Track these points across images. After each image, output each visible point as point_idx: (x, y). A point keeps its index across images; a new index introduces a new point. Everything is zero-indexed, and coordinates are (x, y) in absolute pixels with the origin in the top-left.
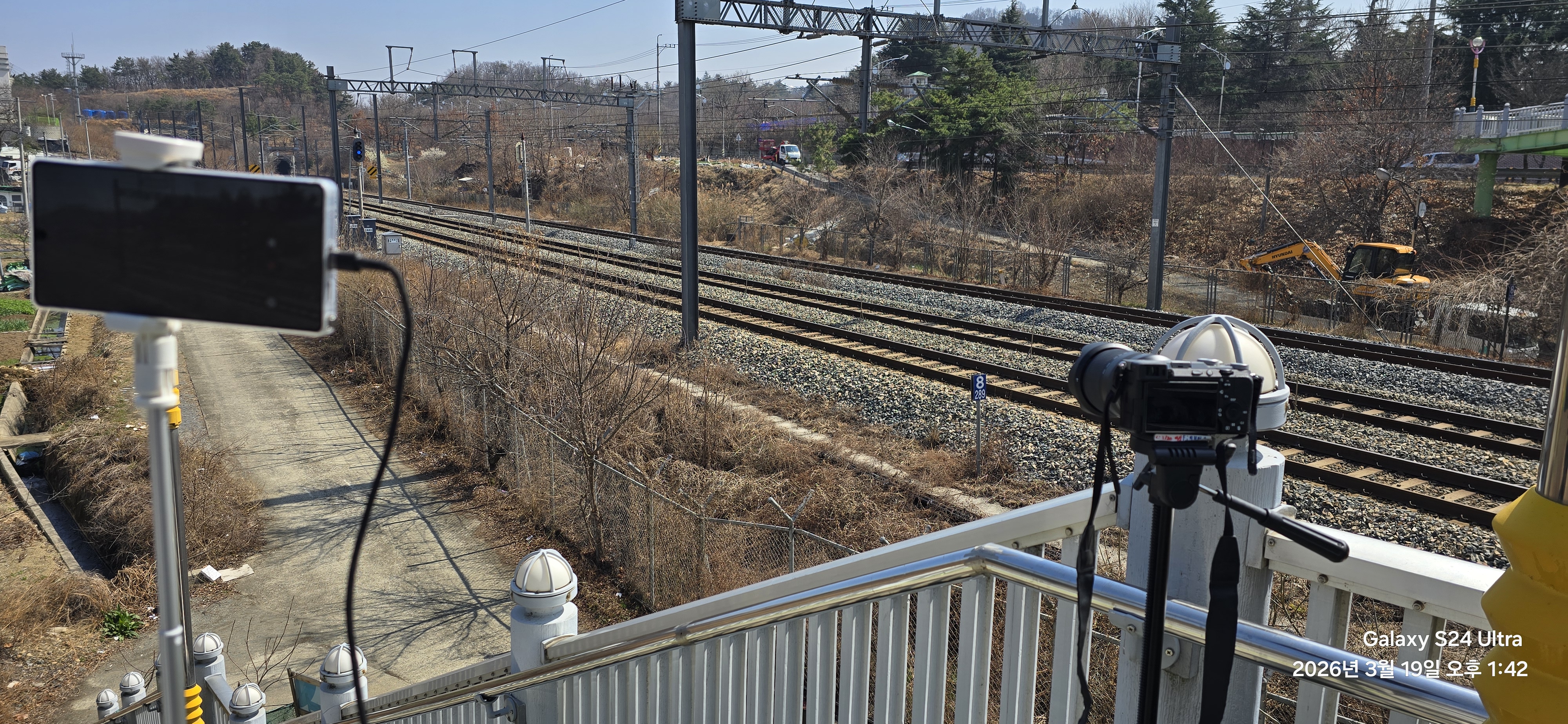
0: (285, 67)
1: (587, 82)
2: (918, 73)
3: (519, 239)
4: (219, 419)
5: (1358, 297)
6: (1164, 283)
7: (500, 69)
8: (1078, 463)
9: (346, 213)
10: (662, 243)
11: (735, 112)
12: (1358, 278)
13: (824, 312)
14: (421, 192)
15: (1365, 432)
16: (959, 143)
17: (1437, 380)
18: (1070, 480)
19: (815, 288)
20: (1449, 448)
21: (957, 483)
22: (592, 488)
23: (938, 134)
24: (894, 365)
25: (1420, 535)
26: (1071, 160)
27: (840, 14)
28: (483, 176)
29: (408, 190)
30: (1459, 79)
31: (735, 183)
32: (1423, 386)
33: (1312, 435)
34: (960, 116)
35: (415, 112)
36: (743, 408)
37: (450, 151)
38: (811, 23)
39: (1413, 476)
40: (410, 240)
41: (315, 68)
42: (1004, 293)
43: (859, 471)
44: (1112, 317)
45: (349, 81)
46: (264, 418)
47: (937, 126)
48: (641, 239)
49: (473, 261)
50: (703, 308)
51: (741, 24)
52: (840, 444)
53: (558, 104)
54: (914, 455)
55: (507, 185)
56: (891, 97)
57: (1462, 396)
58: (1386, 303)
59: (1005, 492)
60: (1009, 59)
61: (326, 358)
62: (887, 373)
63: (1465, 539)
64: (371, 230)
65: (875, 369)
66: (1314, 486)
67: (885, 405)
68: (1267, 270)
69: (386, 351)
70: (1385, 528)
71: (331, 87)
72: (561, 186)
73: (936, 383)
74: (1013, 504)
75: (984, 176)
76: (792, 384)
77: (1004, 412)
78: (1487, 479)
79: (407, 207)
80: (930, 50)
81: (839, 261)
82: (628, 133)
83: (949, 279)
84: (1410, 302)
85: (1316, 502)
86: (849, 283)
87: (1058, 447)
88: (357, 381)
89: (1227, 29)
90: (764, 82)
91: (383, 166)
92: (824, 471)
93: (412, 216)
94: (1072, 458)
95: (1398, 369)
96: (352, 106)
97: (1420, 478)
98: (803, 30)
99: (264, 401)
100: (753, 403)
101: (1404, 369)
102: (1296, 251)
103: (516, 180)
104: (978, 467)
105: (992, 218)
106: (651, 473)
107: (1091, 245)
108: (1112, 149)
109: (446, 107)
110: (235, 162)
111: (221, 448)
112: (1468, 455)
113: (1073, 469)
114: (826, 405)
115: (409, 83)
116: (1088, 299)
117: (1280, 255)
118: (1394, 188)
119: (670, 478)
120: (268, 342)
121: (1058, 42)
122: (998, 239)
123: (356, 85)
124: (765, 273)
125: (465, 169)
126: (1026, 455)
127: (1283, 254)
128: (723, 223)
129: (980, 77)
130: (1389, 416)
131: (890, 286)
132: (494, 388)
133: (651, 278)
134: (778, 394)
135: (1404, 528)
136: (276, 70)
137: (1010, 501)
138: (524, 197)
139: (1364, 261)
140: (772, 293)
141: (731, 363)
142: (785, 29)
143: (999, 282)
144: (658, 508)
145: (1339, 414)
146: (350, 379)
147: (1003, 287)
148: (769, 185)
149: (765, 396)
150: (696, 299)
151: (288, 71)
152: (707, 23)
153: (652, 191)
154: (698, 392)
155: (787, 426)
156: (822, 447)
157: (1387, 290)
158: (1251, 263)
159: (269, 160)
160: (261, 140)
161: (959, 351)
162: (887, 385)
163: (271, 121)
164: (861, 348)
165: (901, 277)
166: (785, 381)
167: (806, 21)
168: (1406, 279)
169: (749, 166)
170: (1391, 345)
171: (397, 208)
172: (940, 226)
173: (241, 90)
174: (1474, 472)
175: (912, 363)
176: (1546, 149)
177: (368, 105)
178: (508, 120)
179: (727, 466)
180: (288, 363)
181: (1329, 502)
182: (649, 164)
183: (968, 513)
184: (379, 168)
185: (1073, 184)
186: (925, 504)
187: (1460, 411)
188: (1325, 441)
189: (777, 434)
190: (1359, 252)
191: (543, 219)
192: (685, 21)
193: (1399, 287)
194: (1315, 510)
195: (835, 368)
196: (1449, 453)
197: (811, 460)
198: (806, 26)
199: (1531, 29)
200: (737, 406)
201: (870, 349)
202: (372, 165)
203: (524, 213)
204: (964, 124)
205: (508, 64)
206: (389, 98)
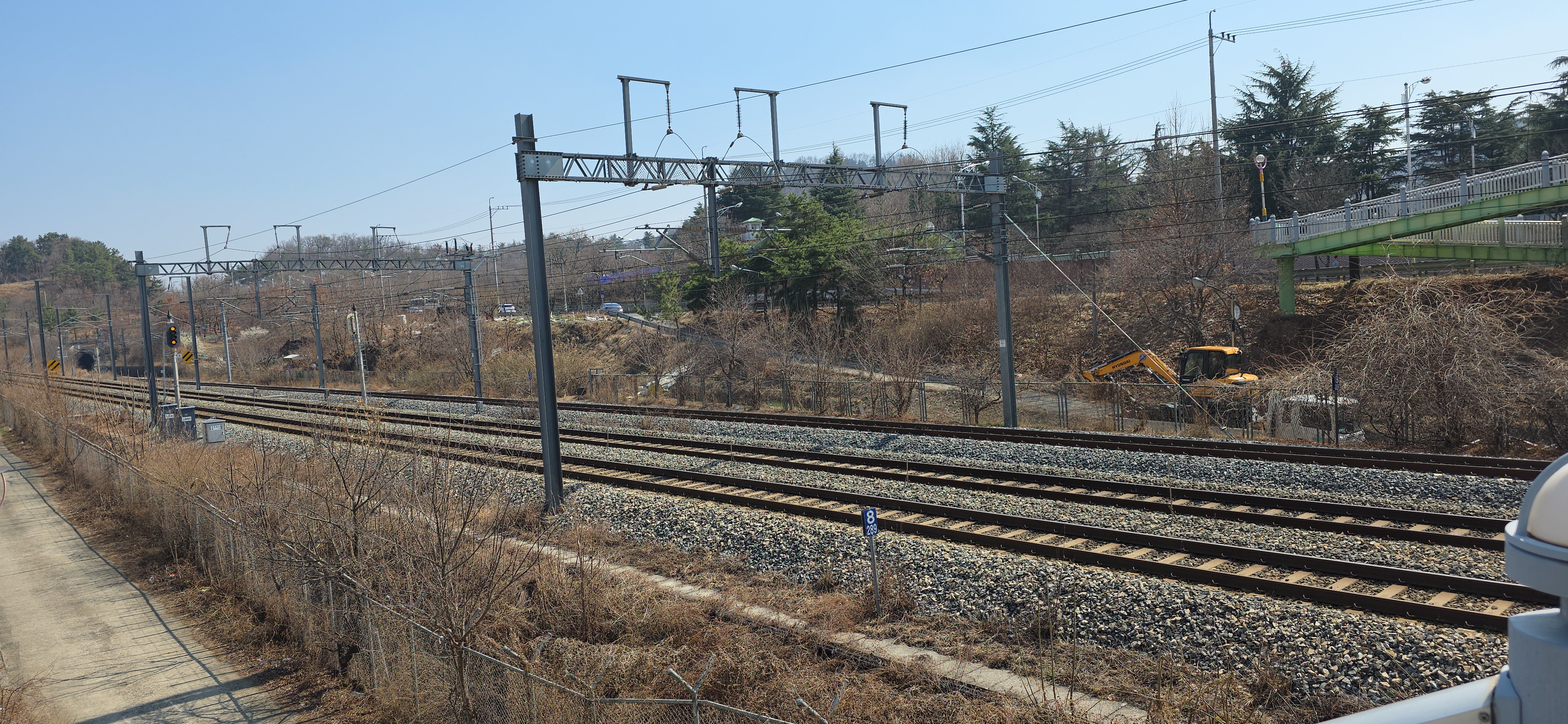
0: (86, 256)
1: (416, 249)
2: (752, 219)
3: (361, 414)
4: (17, 647)
5: (1198, 398)
6: (1018, 401)
7: (323, 242)
8: (978, 591)
9: (161, 403)
10: (512, 403)
11: (574, 268)
12: (1196, 381)
13: (692, 458)
14: (242, 375)
15: (1241, 530)
16: (802, 282)
17: (1290, 471)
18: (972, 610)
19: (679, 435)
20: (1322, 537)
21: (858, 627)
22: (462, 680)
23: (780, 275)
24: (773, 507)
25: (1324, 630)
26: (910, 290)
27: (683, 165)
28: (310, 353)
29: (228, 373)
30: (1248, 192)
31: (581, 336)
32: (1277, 478)
33: (1192, 537)
34: (799, 256)
35: (233, 291)
36: (621, 570)
37: (272, 328)
38: (656, 175)
39: (1298, 569)
40: (234, 426)
41: (120, 255)
42: (867, 423)
43: (756, 626)
44: (975, 437)
45: (160, 265)
46: (70, 639)
47: (779, 268)
48: (488, 402)
49: (309, 441)
50: (565, 467)
51: (585, 179)
52: (731, 597)
53: (390, 271)
54: (809, 601)
55: (338, 359)
56: (731, 243)
57: (1315, 485)
58: (1225, 402)
59: (909, 630)
60: (836, 201)
61: (143, 564)
62: (769, 516)
63: (1367, 628)
64: (190, 419)
65: (757, 513)
66: (1212, 590)
67: (771, 550)
68: (1109, 380)
69: (212, 549)
70: (1289, 626)
71: (140, 273)
72: (397, 355)
73: (821, 522)
74: (919, 642)
75: (826, 313)
76: (670, 538)
77: (895, 545)
78: (1365, 564)
79: (228, 391)
80: (761, 198)
81: (697, 405)
82: (467, 296)
83: (810, 413)
84: (1245, 398)
85: (1218, 607)
86: (713, 427)
87: (954, 576)
88: (179, 586)
89: (1032, 162)
90: (601, 237)
91: (199, 351)
92: (718, 629)
93: (235, 400)
94: (970, 586)
95: (1252, 464)
96: (162, 291)
97: (1304, 570)
98: (647, 182)
99: (72, 620)
100: (631, 564)
101: (1257, 464)
102: (1134, 359)
103: (347, 352)
104: (878, 607)
105: (844, 351)
106: (529, 654)
107: (943, 370)
108: (945, 277)
109: (266, 285)
110: (31, 359)
111: (21, 682)
112: (1341, 543)
113: (973, 598)
114: (709, 557)
115: (228, 263)
116: (946, 422)
117: (1121, 365)
118: (1209, 295)
119: (553, 659)
120: (71, 552)
121: (893, 180)
122: (851, 371)
123: (169, 268)
124: (627, 424)
125: (290, 346)
126: (924, 589)
127: (1122, 364)
128: (573, 377)
129: (813, 218)
130: (1256, 511)
131: (754, 426)
132: (343, 578)
133: (506, 442)
134: (656, 550)
135: (1306, 623)
136: (76, 260)
137: (917, 640)
138: (359, 369)
139: (1197, 364)
140: (634, 444)
141: (601, 522)
142: (630, 183)
143: (858, 412)
144: (538, 692)
145: (1210, 514)
146: (172, 584)
147: (863, 416)
148: (616, 336)
149: (643, 555)
150: (559, 459)
151: (88, 260)
152: (550, 180)
153: (495, 351)
154: (570, 558)
155: (671, 584)
156: (712, 604)
157: (1223, 390)
158: (1094, 375)
159: (69, 355)
160: (60, 333)
161: (836, 485)
162: (771, 528)
163: (70, 313)
164: (736, 492)
165: (764, 416)
166: (661, 536)
167: (650, 172)
168: (1237, 378)
169: (594, 319)
170: (1237, 442)
171: (217, 393)
172: (795, 363)
173: (37, 283)
174: (1351, 558)
175: (791, 503)
176: (1334, 250)
177: (180, 288)
178: (336, 292)
179: (611, 637)
180: (98, 573)
181: (1230, 604)
182: (489, 324)
183: (876, 658)
184: (196, 352)
185: (913, 313)
186: (829, 654)
187: (1319, 500)
188: (1207, 542)
189: (661, 596)
190: (1191, 356)
191: (379, 390)
192: (527, 179)
193: (1234, 386)
194: (1218, 614)
195: (713, 516)
196: (1323, 542)
197: (703, 620)
198: (650, 177)
199: (1298, 145)
200: (616, 570)
201: (746, 493)
202: (186, 351)
203: (358, 385)
204: (805, 264)
205: (331, 237)
206: (203, 279)
